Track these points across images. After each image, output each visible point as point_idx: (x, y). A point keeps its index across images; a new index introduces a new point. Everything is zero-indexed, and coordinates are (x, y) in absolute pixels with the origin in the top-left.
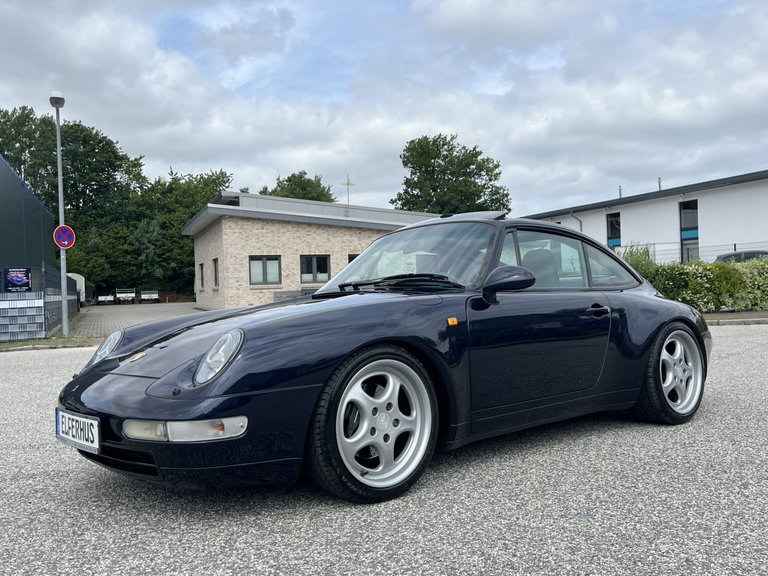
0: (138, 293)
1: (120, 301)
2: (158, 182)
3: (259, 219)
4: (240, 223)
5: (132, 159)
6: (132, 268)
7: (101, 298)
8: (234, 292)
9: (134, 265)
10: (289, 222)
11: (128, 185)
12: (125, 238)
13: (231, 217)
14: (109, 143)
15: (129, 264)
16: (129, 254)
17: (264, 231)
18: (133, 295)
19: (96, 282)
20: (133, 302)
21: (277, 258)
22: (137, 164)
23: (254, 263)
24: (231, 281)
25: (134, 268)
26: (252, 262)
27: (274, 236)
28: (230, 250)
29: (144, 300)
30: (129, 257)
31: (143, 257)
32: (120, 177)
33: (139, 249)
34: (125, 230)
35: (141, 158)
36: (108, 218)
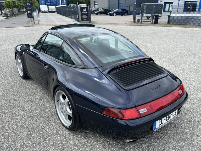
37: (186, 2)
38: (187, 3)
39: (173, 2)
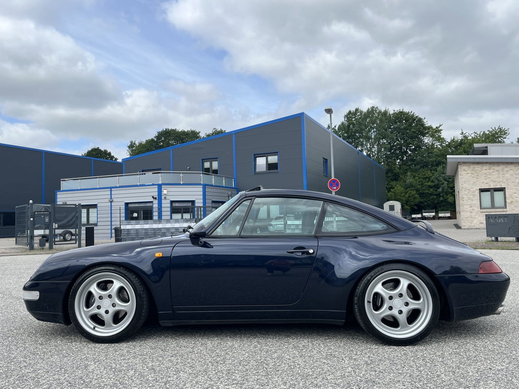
0: (437, 213)
1: (425, 217)
2: (453, 141)
3: (487, 163)
4: (472, 166)
5: (434, 127)
6: (433, 197)
7: (414, 216)
8: (469, 214)
9: (435, 195)
10: (512, 163)
11: (433, 144)
12: (429, 178)
13: (464, 163)
14: (420, 120)
15: (431, 195)
16: (432, 188)
17: (491, 171)
18: (434, 214)
19: (411, 206)
20: (434, 218)
21: (502, 190)
22: (438, 130)
23: (483, 194)
24: (465, 207)
25: (435, 197)
26: (482, 193)
27: (499, 174)
28: (465, 185)
29: (441, 217)
30: (431, 190)
31: (440, 190)
32: (427, 140)
33: (438, 184)
34: (429, 173)
35: (440, 126)
36: (418, 167)
37: (127, 204)
38: (130, 205)
39: (96, 205)
